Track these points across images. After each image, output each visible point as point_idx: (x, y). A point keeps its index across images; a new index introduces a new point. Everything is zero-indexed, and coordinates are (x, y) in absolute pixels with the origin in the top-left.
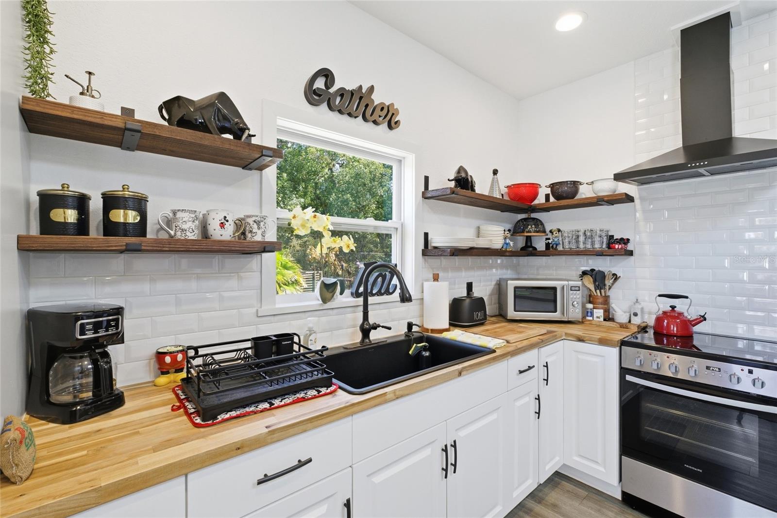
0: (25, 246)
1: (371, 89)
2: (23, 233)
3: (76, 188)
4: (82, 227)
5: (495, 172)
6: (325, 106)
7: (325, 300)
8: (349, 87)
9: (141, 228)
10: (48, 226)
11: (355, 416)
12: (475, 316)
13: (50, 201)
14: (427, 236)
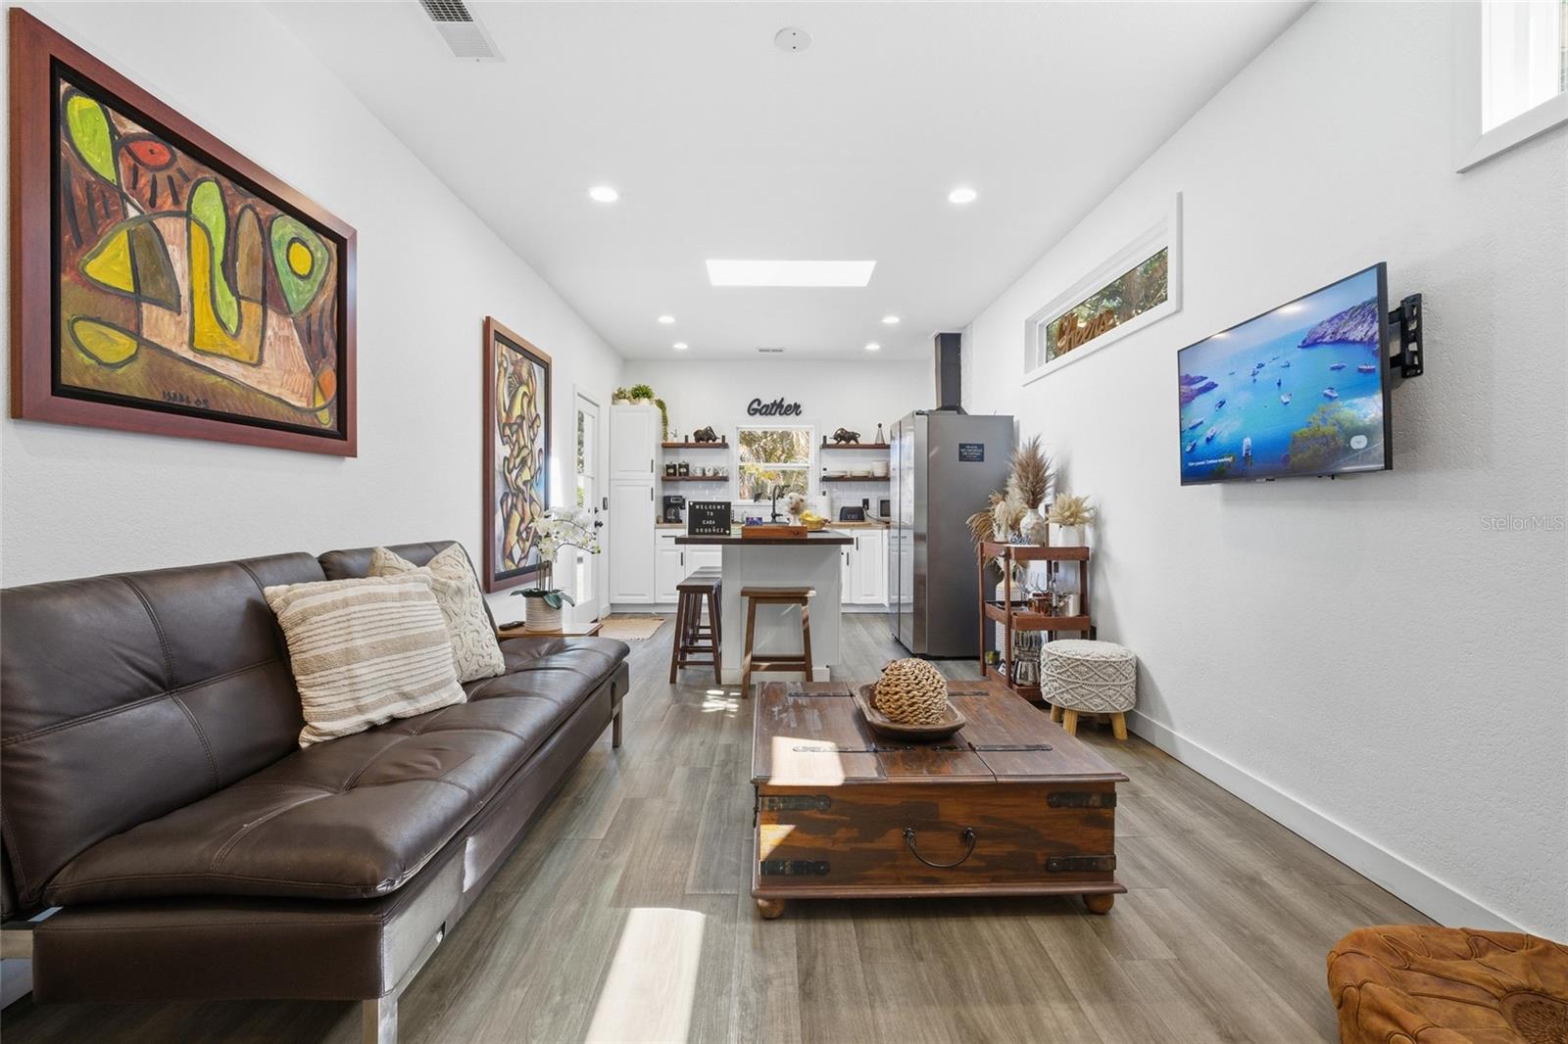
0: (663, 479)
1: (782, 399)
2: (664, 476)
3: (674, 463)
4: (675, 474)
5: (880, 426)
6: (758, 414)
7: (755, 501)
8: (768, 403)
9: (687, 473)
10: (668, 474)
12: (849, 516)
13: (668, 467)
14: (825, 469)
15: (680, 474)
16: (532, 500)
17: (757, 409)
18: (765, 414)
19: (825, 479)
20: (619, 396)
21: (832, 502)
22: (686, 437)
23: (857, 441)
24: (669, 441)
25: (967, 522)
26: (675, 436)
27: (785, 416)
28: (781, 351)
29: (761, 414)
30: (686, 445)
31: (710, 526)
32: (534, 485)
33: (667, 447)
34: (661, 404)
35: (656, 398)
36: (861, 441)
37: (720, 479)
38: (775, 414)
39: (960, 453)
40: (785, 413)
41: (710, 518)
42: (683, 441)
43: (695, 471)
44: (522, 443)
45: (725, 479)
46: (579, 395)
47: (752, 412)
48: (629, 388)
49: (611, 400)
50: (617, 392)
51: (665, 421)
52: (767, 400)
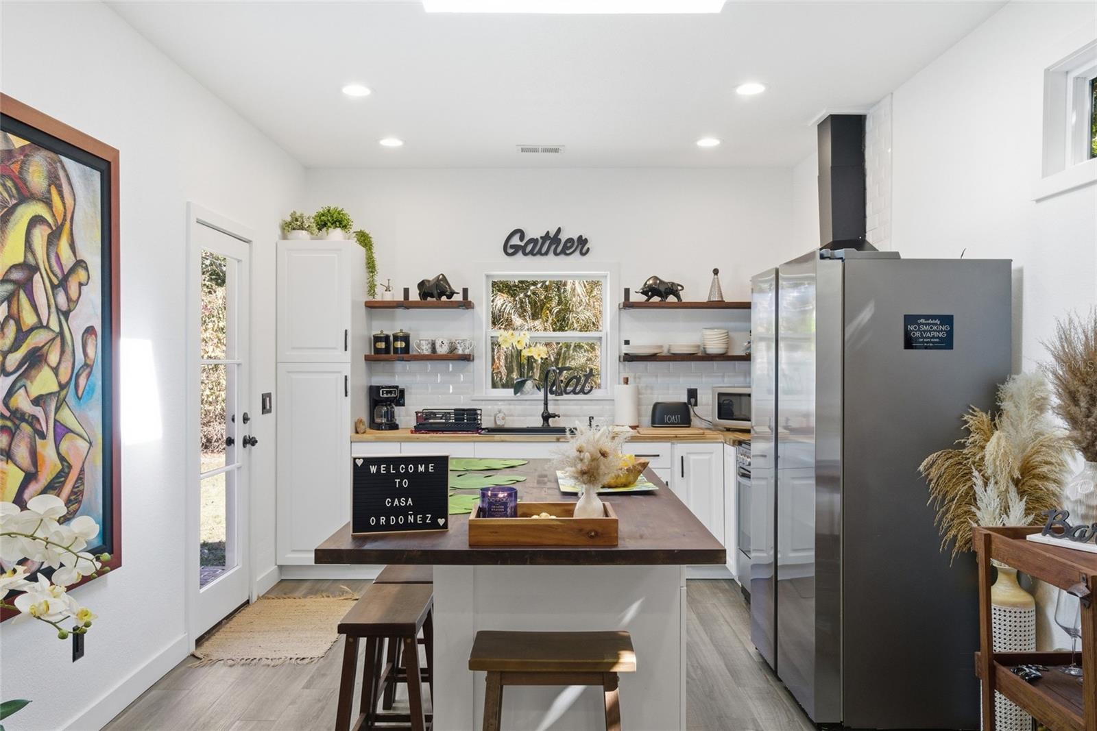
0: (368, 359)
1: (559, 230)
2: (368, 354)
3: (386, 332)
4: (387, 350)
5: (716, 272)
6: (520, 253)
9: (406, 350)
10: (377, 351)
11: (476, 444)
12: (666, 419)
13: (377, 339)
14: (627, 342)
15: (396, 350)
16: (62, 431)
17: (517, 245)
18: (532, 253)
19: (629, 358)
20: (293, 225)
21: (638, 393)
22: (406, 291)
23: (678, 297)
24: (378, 298)
25: (921, 468)
26: (388, 289)
27: (562, 256)
28: (556, 150)
29: (525, 254)
30: (406, 304)
31: (403, 511)
32: (71, 399)
33: (373, 306)
34: (364, 240)
35: (356, 227)
36: (686, 297)
37: (459, 357)
38: (546, 253)
39: (907, 334)
40: (563, 252)
41: (401, 493)
42: (401, 298)
43: (419, 346)
44: (29, 319)
45: (467, 358)
46: (199, 222)
47: (510, 251)
48: (310, 212)
49: (279, 232)
50: (289, 219)
51: (371, 266)
52: (535, 231)
